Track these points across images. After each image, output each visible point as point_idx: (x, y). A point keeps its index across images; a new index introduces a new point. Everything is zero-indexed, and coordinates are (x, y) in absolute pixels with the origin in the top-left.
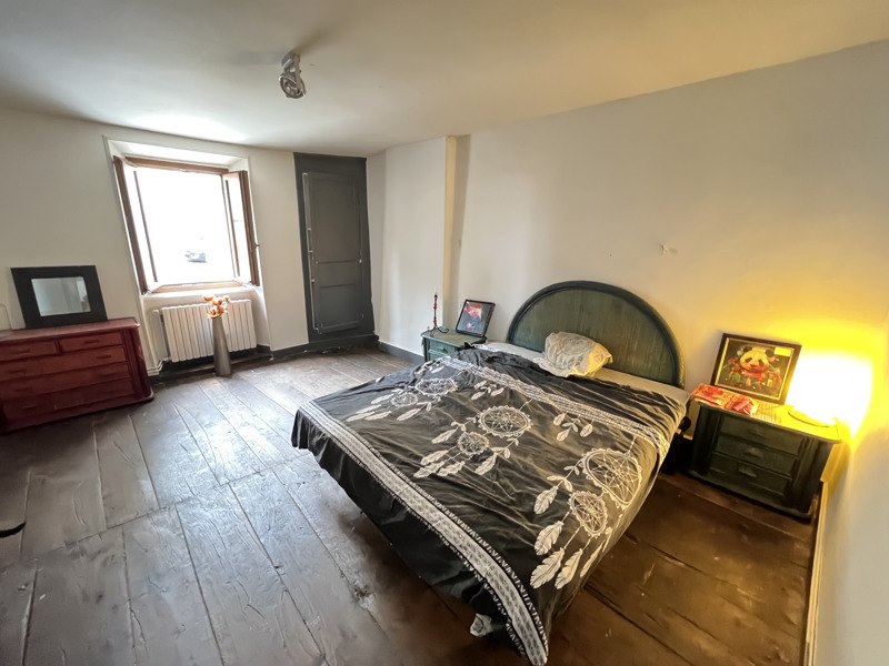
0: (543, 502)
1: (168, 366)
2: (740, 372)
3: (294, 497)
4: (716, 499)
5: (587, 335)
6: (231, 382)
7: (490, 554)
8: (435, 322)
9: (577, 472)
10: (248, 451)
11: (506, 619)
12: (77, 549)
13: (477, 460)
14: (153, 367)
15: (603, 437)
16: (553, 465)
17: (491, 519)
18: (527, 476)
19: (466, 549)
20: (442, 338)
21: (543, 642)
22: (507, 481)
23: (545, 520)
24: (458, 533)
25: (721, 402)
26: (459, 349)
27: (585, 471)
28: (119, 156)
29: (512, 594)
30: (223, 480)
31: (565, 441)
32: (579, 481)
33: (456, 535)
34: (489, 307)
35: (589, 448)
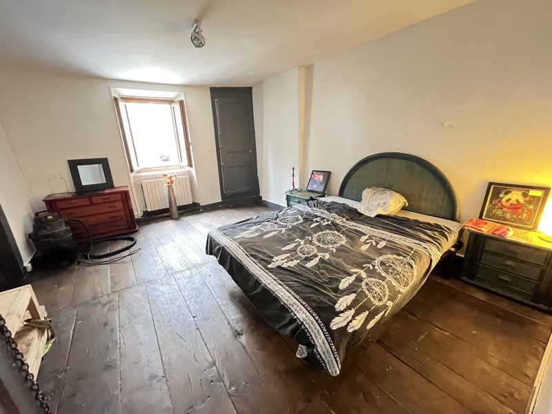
0: (344, 283)
1: (146, 213)
2: (501, 209)
3: (207, 282)
4: (480, 296)
5: (391, 188)
6: (178, 222)
7: (307, 309)
8: (293, 185)
9: (371, 268)
10: (185, 258)
11: (314, 346)
12: (96, 301)
13: (308, 259)
14: (138, 214)
15: (392, 248)
16: (356, 263)
17: (310, 290)
18: (338, 269)
19: (293, 306)
20: (298, 195)
21: (337, 362)
22: (324, 271)
23: (345, 293)
24: (289, 297)
25: (485, 230)
26: (307, 200)
27: (376, 267)
28: (117, 96)
29: (318, 332)
30: (170, 272)
31: (367, 251)
32: (372, 273)
33: (288, 298)
34: (328, 175)
35: (381, 254)
